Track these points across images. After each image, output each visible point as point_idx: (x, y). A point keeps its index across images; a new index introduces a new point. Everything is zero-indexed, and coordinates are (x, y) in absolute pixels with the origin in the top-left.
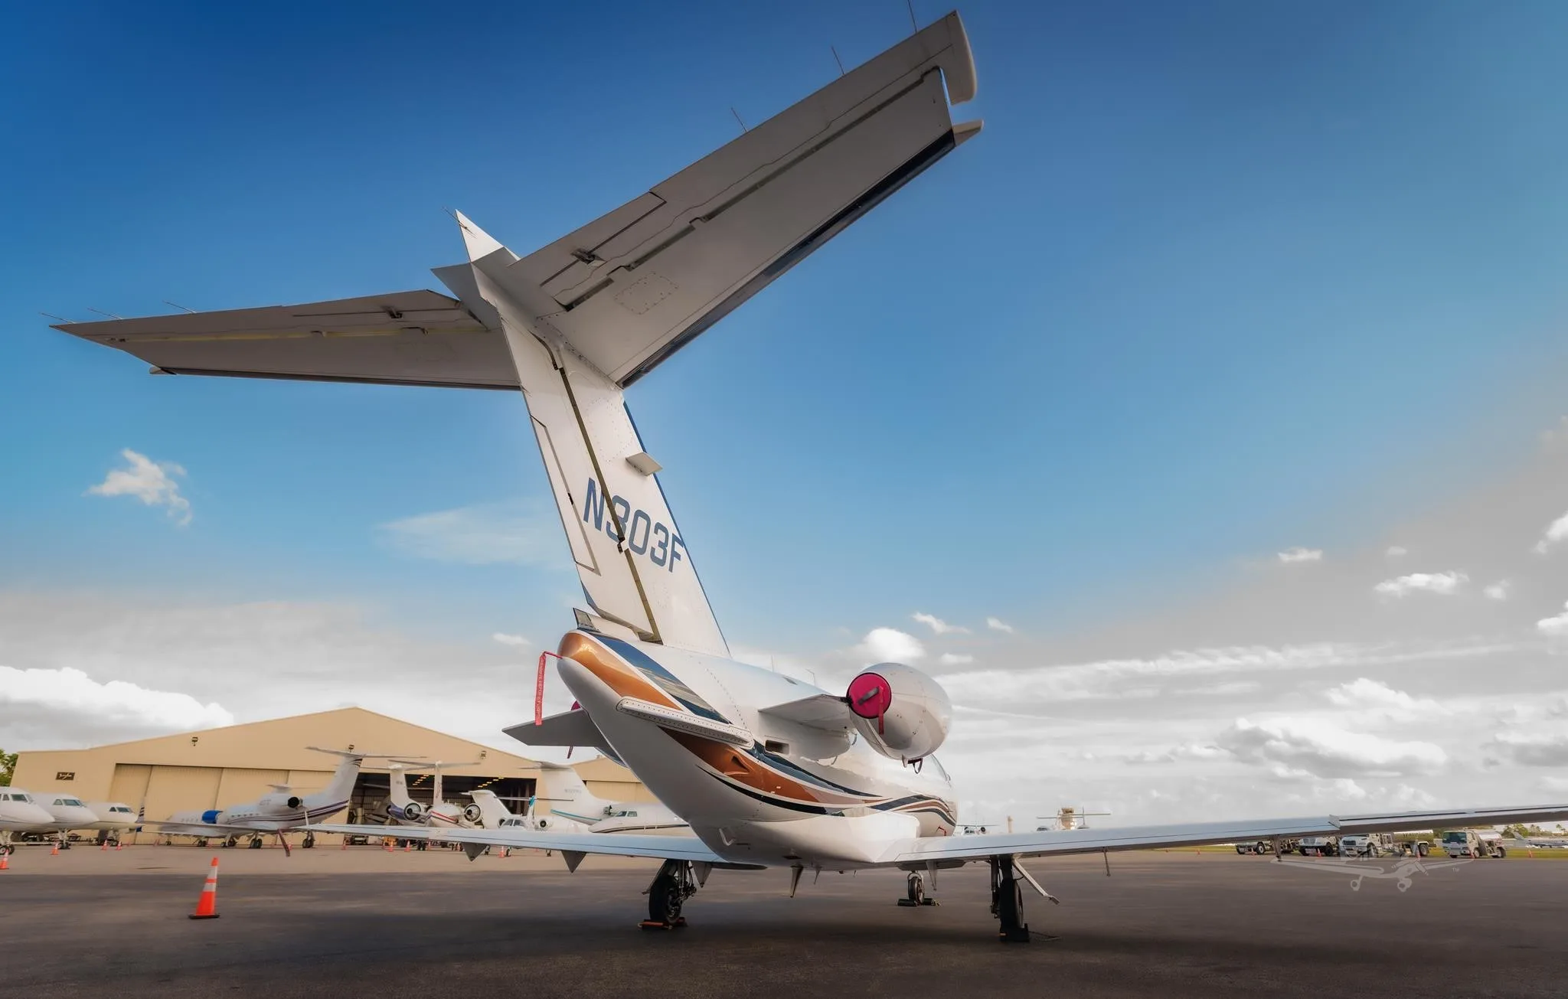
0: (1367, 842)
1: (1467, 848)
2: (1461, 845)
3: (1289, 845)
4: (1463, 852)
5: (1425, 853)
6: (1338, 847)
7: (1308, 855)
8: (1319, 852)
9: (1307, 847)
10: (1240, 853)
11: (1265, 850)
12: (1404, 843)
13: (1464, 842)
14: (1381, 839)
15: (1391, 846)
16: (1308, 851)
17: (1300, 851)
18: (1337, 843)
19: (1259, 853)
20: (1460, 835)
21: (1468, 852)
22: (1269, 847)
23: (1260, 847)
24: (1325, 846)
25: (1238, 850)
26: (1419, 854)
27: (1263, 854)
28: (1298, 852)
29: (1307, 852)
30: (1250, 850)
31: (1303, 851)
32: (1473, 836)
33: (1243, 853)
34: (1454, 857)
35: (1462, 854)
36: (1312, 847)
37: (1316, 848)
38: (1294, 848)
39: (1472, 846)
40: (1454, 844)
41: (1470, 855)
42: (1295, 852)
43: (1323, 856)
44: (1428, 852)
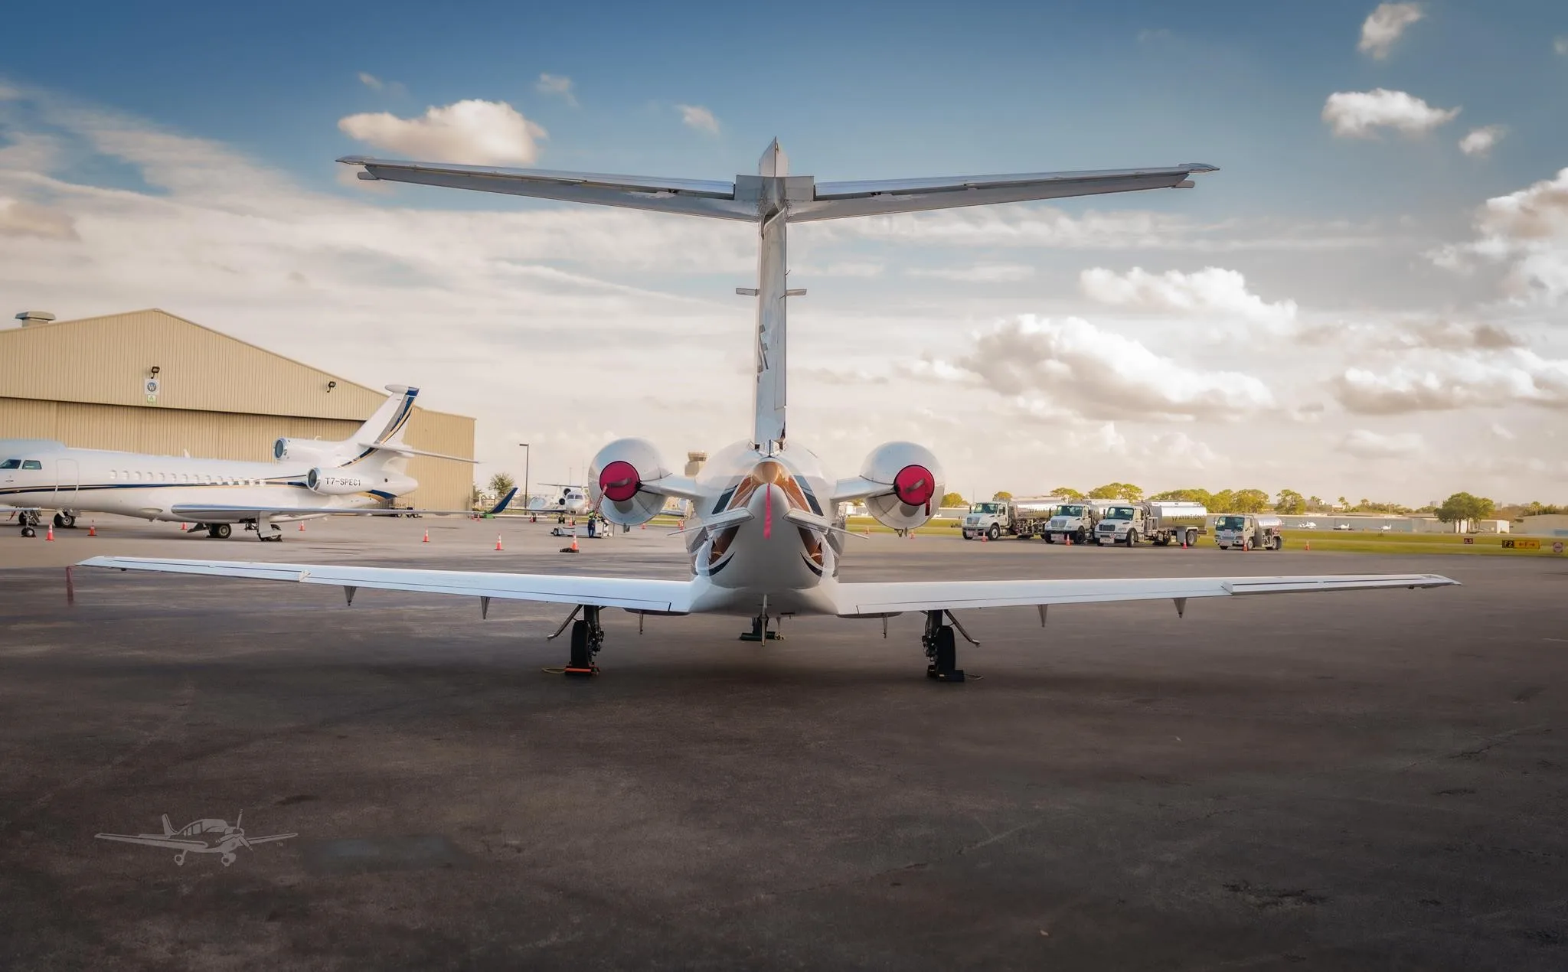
0: (1129, 527)
1: (1241, 537)
2: (1237, 533)
3: (1030, 528)
4: (1235, 543)
5: (1191, 542)
6: (1093, 533)
7: (1052, 542)
8: (1068, 540)
9: (1054, 532)
10: (966, 537)
11: (999, 535)
12: (1171, 529)
13: (1240, 529)
14: (1146, 522)
15: (1155, 532)
16: (1054, 537)
17: (1042, 536)
18: (1091, 527)
19: (991, 539)
20: (1236, 520)
21: (1241, 542)
22: (1004, 530)
23: (995, 530)
24: (1076, 532)
25: (965, 534)
26: (1185, 543)
27: (996, 540)
28: (1039, 537)
29: (1052, 539)
30: (981, 534)
31: (1047, 537)
32: (1251, 523)
33: (970, 538)
34: (1224, 548)
35: (1234, 545)
36: (1060, 532)
37: (1066, 533)
38: (1035, 532)
39: (1247, 535)
40: (1228, 532)
41: (1243, 546)
42: (1035, 537)
43: (1071, 544)
44: (1195, 541)
